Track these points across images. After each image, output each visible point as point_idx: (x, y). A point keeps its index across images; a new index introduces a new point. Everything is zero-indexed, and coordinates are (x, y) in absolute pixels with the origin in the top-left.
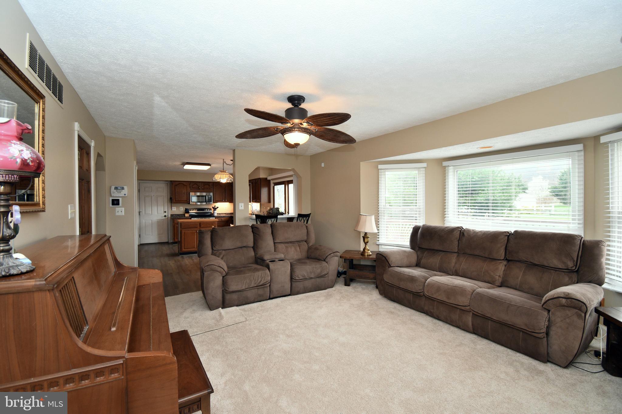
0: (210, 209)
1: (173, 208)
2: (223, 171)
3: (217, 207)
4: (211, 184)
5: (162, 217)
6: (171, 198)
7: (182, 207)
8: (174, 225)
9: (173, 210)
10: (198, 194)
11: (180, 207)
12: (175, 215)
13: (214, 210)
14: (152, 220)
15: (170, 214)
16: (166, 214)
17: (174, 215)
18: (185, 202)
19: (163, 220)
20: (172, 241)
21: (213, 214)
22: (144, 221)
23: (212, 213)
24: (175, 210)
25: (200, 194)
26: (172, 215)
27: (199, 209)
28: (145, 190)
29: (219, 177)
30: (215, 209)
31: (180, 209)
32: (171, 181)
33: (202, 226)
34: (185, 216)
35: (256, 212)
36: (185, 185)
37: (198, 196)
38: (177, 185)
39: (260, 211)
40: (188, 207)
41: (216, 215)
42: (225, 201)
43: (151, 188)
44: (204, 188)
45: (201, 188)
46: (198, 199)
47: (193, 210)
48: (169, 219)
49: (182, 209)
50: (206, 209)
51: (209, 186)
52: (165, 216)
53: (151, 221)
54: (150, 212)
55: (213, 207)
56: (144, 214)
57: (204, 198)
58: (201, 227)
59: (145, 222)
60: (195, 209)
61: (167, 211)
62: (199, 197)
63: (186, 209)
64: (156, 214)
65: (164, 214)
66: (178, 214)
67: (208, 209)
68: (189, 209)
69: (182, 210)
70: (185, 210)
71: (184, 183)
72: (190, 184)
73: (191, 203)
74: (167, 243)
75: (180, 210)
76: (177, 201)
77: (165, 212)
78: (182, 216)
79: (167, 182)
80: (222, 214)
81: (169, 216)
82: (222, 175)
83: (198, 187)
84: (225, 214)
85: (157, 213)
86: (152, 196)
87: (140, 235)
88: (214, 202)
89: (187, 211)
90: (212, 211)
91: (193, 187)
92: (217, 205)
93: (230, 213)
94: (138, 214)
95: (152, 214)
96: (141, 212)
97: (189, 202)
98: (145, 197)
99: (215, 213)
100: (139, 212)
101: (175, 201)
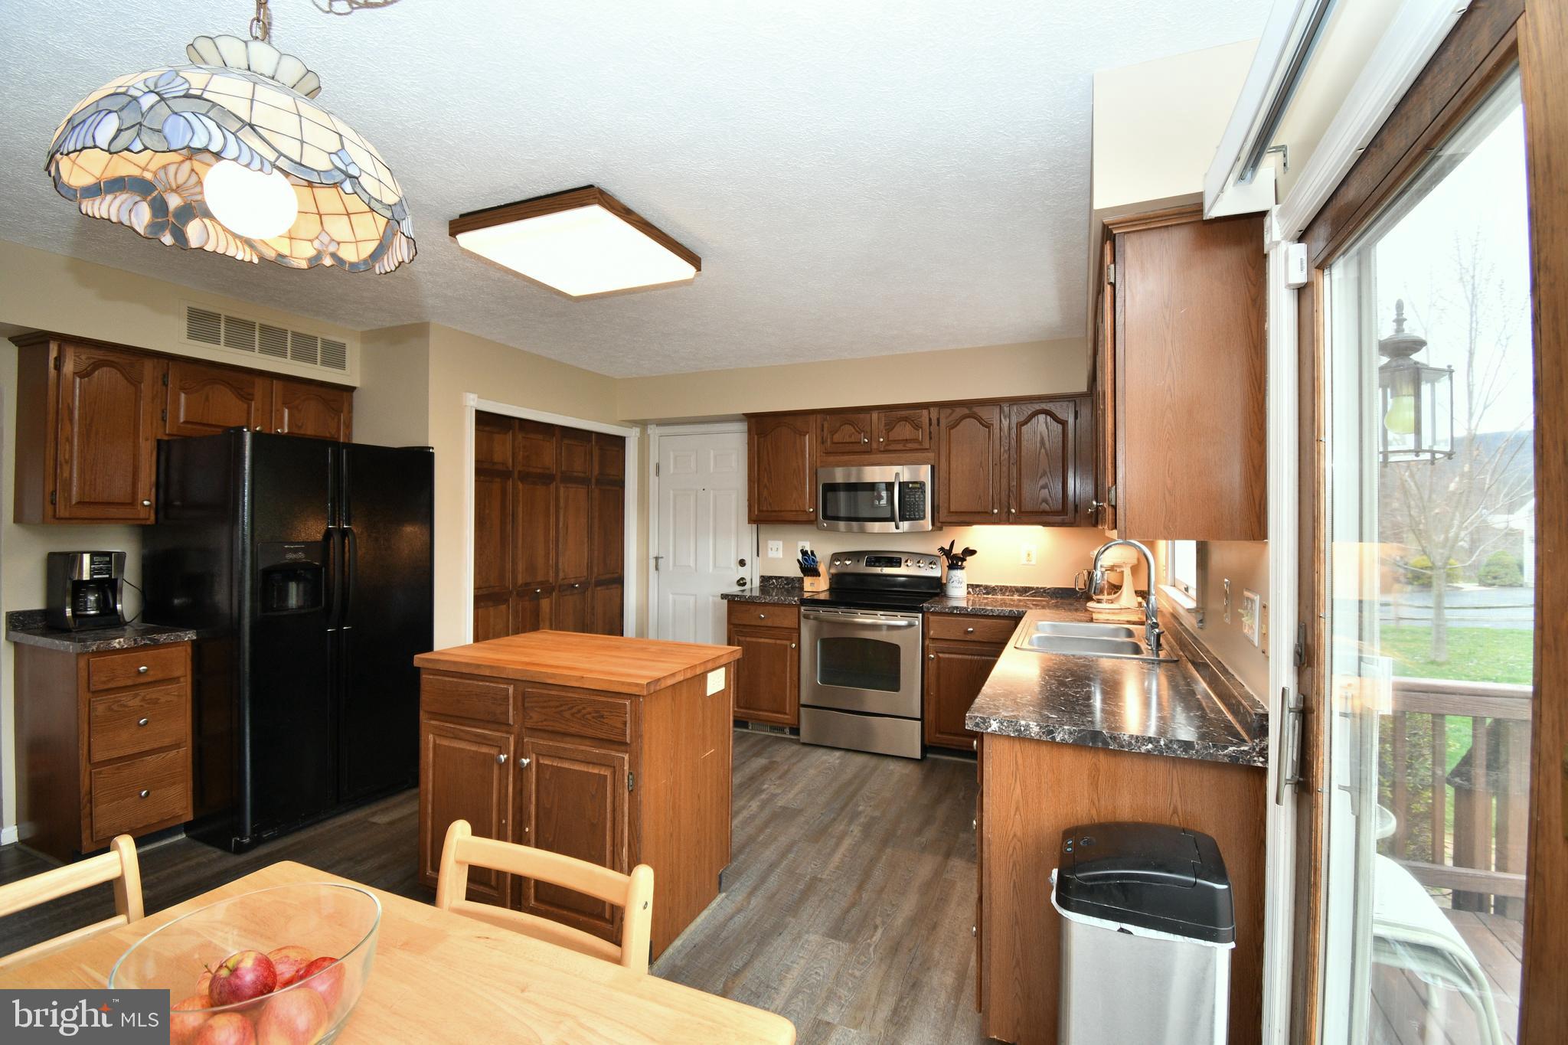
1: (770, 544)
4: (927, 416)
5: (727, 585)
7: (807, 544)
8: (731, 630)
11: (801, 544)
13: (950, 567)
14: (696, 595)
15: (758, 575)
16: (743, 572)
17: (771, 578)
18: (800, 516)
22: (671, 596)
23: (942, 580)
24: (780, 554)
26: (765, 579)
27: (872, 559)
28: (675, 466)
30: (954, 559)
34: (803, 590)
36: (801, 434)
38: (767, 434)
39: (1203, 610)
41: (959, 594)
42: (1008, 512)
43: (697, 454)
44: (888, 442)
45: (874, 446)
46: (852, 504)
47: (847, 560)
50: (910, 556)
51: (917, 426)
52: (742, 582)
53: (692, 599)
54: (692, 564)
55: (943, 551)
56: (671, 569)
59: (674, 601)
60: (859, 555)
61: (748, 562)
62: (852, 493)
63: (803, 554)
64: (711, 569)
65: (737, 572)
66: (787, 578)
67: (913, 558)
70: (802, 563)
71: (799, 422)
72: (822, 425)
73: (821, 527)
76: (768, 512)
77: (741, 563)
78: (791, 584)
81: (757, 582)
84: (1023, 591)
85: (716, 566)
86: (696, 492)
88: (939, 523)
90: (939, 572)
91: (837, 437)
92: (965, 536)
93: (1056, 588)
94: (652, 563)
95: (696, 570)
96: (662, 558)
97: (816, 519)
98: (675, 497)
99: (957, 585)
100: (657, 559)
101: (757, 511)
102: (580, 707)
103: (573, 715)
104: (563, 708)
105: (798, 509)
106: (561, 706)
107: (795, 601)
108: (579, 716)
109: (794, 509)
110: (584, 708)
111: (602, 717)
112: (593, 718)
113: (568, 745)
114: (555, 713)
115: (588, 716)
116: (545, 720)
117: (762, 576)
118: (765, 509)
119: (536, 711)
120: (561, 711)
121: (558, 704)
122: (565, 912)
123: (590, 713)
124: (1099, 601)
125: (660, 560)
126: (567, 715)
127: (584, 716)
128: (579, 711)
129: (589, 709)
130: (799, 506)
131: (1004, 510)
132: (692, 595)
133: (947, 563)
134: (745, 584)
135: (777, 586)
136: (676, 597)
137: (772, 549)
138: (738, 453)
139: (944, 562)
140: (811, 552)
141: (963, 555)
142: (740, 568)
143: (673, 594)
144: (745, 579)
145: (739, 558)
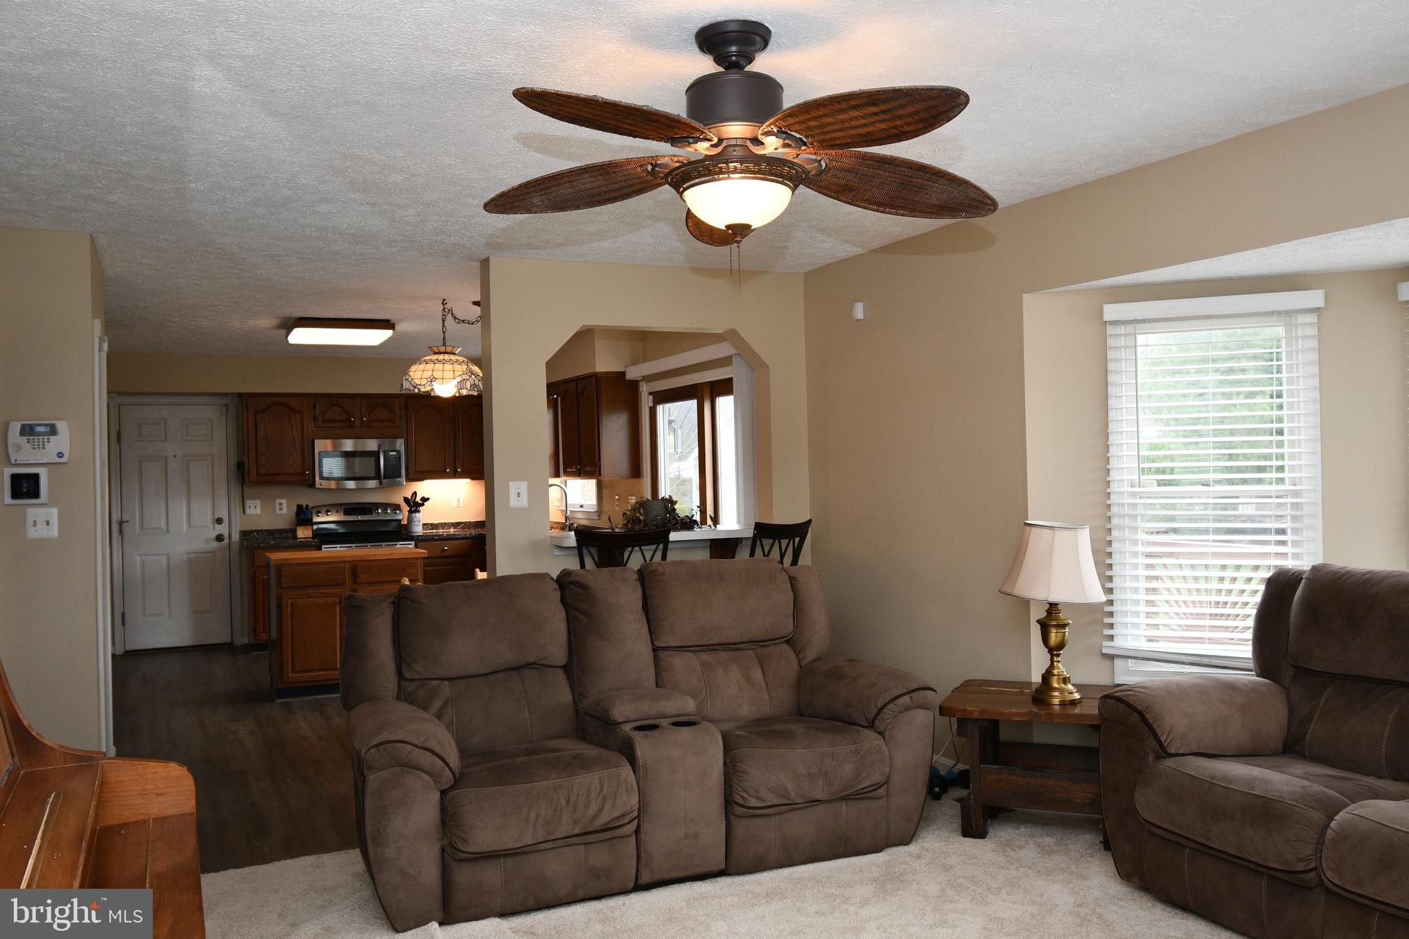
0: (397, 507)
1: (248, 503)
2: (442, 349)
3: (425, 500)
4: (397, 403)
5: (207, 542)
6: (240, 465)
7: (284, 501)
8: (255, 572)
9: (248, 511)
10: (348, 445)
11: (278, 501)
12: (257, 531)
13: (410, 512)
14: (168, 555)
15: (239, 529)
16: (222, 529)
17: (252, 532)
18: (295, 479)
19: (210, 555)
20: (245, 640)
21: (407, 527)
22: (138, 557)
23: (405, 522)
24: (258, 511)
25: (355, 445)
26: (244, 534)
27: (350, 509)
28: (140, 433)
29: (428, 374)
30: (415, 505)
31: (278, 507)
32: (240, 395)
33: (363, 578)
34: (295, 537)
35: (580, 516)
36: (296, 412)
37: (347, 455)
38: (262, 411)
39: (600, 511)
40: (306, 499)
41: (418, 530)
42: (456, 470)
43: (165, 423)
44: (370, 421)
45: (358, 423)
46: (349, 467)
47: (327, 511)
48: (235, 548)
49: (285, 507)
50: (377, 505)
51: (390, 411)
52: (219, 538)
53: (164, 559)
54: (163, 526)
55: (406, 499)
56: (138, 531)
57: (372, 459)
58: (358, 582)
59: (143, 562)
60: (337, 507)
61: (226, 519)
62: (349, 459)
63: (299, 507)
64: (185, 529)
65: (214, 529)
66: (267, 531)
67: (385, 506)
68: (310, 506)
69: (285, 511)
70: (297, 514)
71: (292, 403)
72: (314, 406)
73: (318, 485)
74: (228, 648)
75: (278, 512)
76: (266, 475)
77: (219, 521)
78: (284, 535)
79: (223, 401)
80: (443, 525)
81: (236, 537)
82: (439, 366)
83: (345, 417)
84: (456, 525)
85: (189, 525)
86: (166, 458)
87: (123, 614)
88: (411, 479)
89: (303, 516)
90: (403, 516)
91: (326, 417)
92: (424, 488)
93: (476, 522)
94: (115, 528)
95: (168, 530)
96: (128, 522)
97: (311, 479)
98: (141, 463)
99: (416, 523)
100: (121, 523)
101: (255, 474)
102: (392, 568)
103: (387, 572)
105: (294, 471)
106: (380, 569)
107: (316, 543)
108: (391, 572)
109: (290, 472)
111: (405, 570)
112: (400, 571)
114: (377, 573)
115: (397, 571)
116: (369, 578)
117: (242, 531)
118: (263, 472)
119: (365, 574)
125: (124, 525)
126: (384, 573)
127: (394, 571)
129: (397, 568)
130: (296, 470)
131: (453, 469)
132: (164, 554)
133: (408, 509)
134: (223, 540)
135: (257, 539)
136: (144, 558)
137: (250, 507)
138: (212, 423)
139: (406, 508)
140: (307, 506)
141: (420, 502)
142: (217, 526)
143: (140, 556)
144: (223, 535)
145: (216, 517)
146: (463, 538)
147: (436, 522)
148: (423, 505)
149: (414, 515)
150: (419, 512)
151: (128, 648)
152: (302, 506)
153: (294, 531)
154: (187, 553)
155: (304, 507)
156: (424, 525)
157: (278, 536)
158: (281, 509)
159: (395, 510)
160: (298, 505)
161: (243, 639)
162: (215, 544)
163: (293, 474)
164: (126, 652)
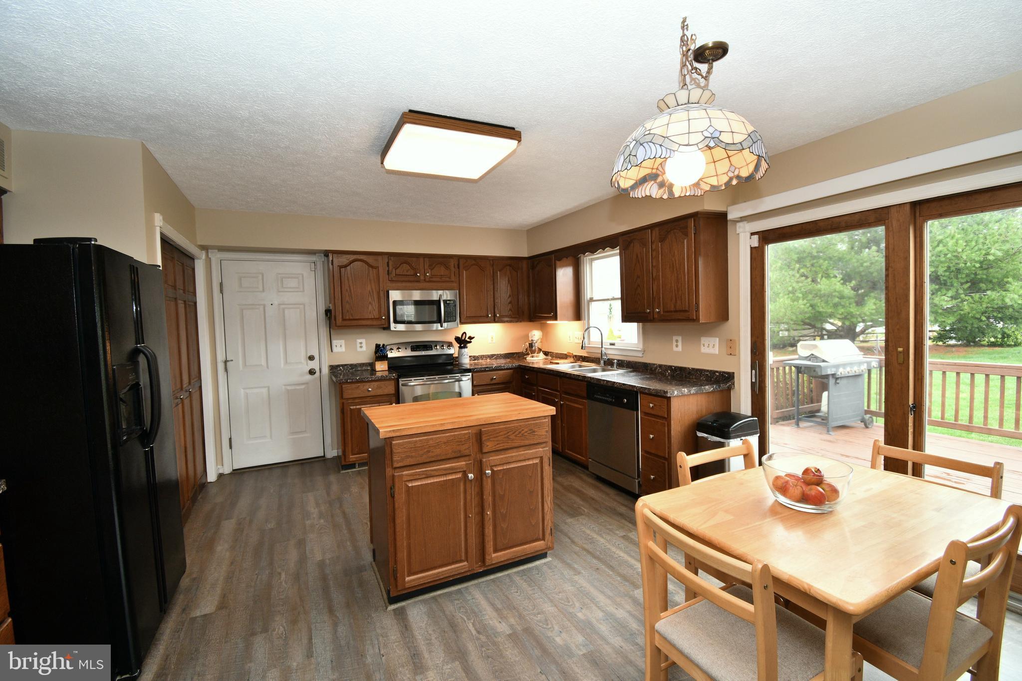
0: (450, 345)
1: (335, 342)
3: (471, 338)
4: (453, 263)
5: (302, 375)
6: (328, 312)
7: (363, 341)
8: (343, 403)
9: (335, 349)
10: (417, 295)
11: (359, 341)
12: (343, 366)
13: (460, 348)
14: (269, 387)
15: (327, 365)
16: (314, 365)
17: (338, 366)
18: (375, 323)
19: (303, 387)
21: (458, 360)
22: (242, 390)
23: (456, 355)
24: (343, 349)
25: (432, 295)
26: (333, 369)
27: (416, 347)
28: (240, 285)
30: (463, 342)
31: (359, 345)
32: (326, 253)
33: (489, 446)
34: (373, 371)
36: (372, 267)
37: (417, 303)
38: (345, 266)
40: (382, 339)
41: (466, 362)
42: (495, 316)
43: (263, 276)
44: (432, 276)
45: (422, 278)
46: (417, 312)
47: (399, 349)
48: (325, 381)
49: (364, 345)
50: (436, 343)
51: (447, 268)
52: (312, 372)
53: (265, 391)
54: (264, 363)
56: (241, 369)
57: (435, 307)
58: (485, 450)
59: (247, 396)
60: (405, 345)
61: (317, 357)
62: (419, 307)
63: (378, 346)
64: (282, 365)
65: (307, 365)
66: (351, 365)
67: (442, 344)
68: (386, 344)
69: (364, 349)
70: (376, 352)
71: (370, 259)
72: (388, 263)
73: (392, 328)
74: (320, 461)
75: (359, 349)
76: (350, 320)
77: (311, 358)
78: (364, 368)
79: (313, 258)
80: (482, 357)
81: (326, 371)
83: (411, 272)
84: (491, 357)
85: (286, 362)
86: (264, 306)
87: (230, 439)
88: (462, 323)
89: (380, 353)
90: (454, 351)
91: (398, 272)
92: (470, 329)
93: (505, 354)
94: (221, 366)
95: (268, 367)
96: (232, 360)
97: (387, 323)
98: (242, 310)
99: (466, 356)
100: (226, 362)
101: (341, 320)
102: (520, 430)
103: (516, 436)
104: (508, 434)
105: (373, 317)
106: (508, 432)
107: (394, 376)
108: (520, 435)
109: (370, 317)
110: (523, 430)
111: (534, 432)
112: (529, 434)
113: (513, 454)
114: (505, 437)
115: (526, 434)
116: (498, 444)
117: (330, 366)
118: (347, 318)
119: (491, 441)
120: (509, 435)
121: (505, 432)
122: (514, 549)
123: (526, 432)
124: (533, 357)
125: (228, 364)
126: (512, 437)
127: (523, 434)
128: (520, 432)
129: (526, 430)
130: (374, 316)
131: (493, 315)
132: (265, 387)
133: (459, 345)
134: (315, 373)
135: (343, 371)
136: (248, 391)
137: (336, 346)
138: (303, 276)
139: (457, 345)
140: (384, 345)
141: (469, 340)
142: (309, 362)
143: (244, 389)
144: (314, 370)
145: (309, 355)
146: (507, 369)
147: (477, 355)
148: (471, 342)
149: (463, 350)
150: (467, 348)
151: (237, 466)
152: (380, 345)
153: (372, 365)
154: (285, 385)
155: (381, 346)
156: (470, 356)
157: (359, 369)
158: (361, 347)
159: (449, 346)
160: (376, 344)
161: (332, 453)
162: (309, 377)
163: (372, 319)
164: (233, 470)
